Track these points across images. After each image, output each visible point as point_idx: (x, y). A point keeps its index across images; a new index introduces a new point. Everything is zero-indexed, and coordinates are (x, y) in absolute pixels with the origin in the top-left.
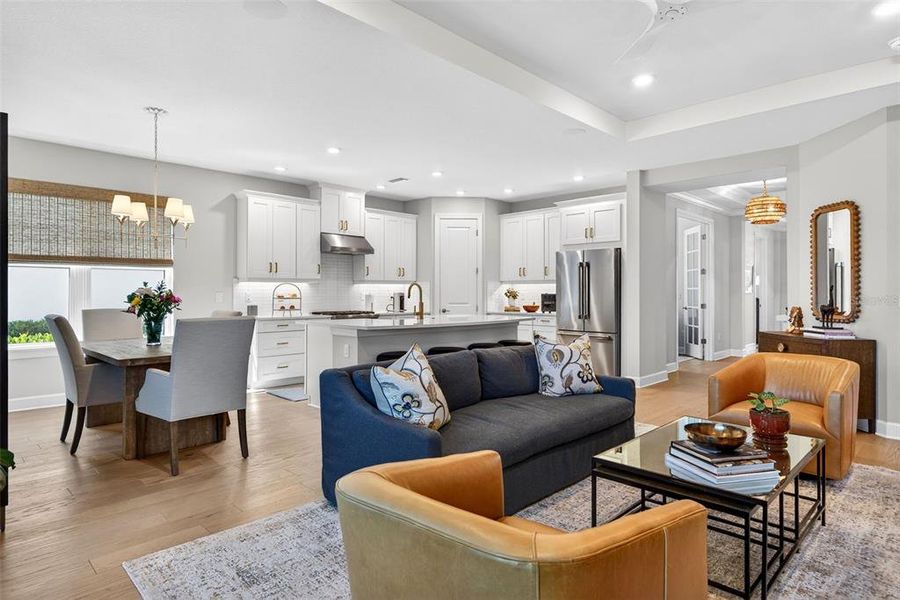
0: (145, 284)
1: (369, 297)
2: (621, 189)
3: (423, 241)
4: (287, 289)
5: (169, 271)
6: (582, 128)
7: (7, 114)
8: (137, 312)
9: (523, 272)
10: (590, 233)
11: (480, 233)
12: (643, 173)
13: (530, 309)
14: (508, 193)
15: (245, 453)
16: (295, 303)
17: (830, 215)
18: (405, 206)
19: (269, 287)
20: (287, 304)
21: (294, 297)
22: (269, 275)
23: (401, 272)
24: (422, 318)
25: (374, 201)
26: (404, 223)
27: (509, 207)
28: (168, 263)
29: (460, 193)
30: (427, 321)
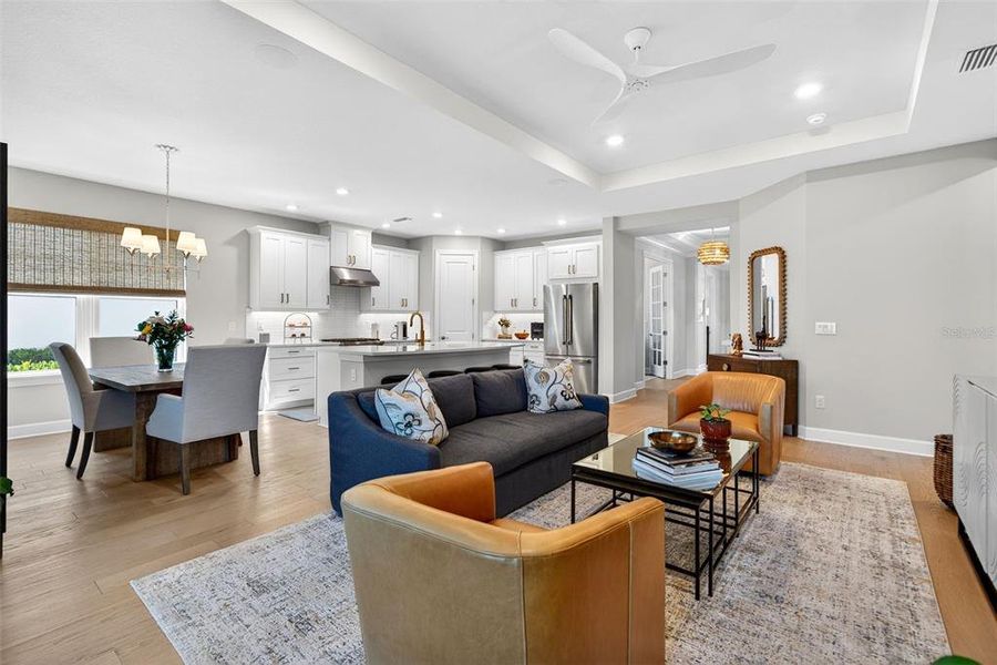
0: (157, 313)
1: (375, 326)
2: (598, 232)
3: (424, 273)
4: (297, 318)
5: (182, 301)
6: (565, 179)
7: (6, 145)
8: (148, 340)
9: (514, 303)
10: (572, 269)
11: (476, 268)
12: (616, 219)
13: (521, 337)
14: (501, 232)
15: (257, 471)
16: (306, 331)
17: (764, 258)
18: (410, 243)
19: (281, 316)
20: (298, 332)
21: (305, 325)
22: (280, 305)
23: (404, 303)
24: (423, 345)
25: (380, 238)
26: (408, 258)
27: (502, 245)
28: (181, 293)
29: (458, 232)
30: (428, 348)
